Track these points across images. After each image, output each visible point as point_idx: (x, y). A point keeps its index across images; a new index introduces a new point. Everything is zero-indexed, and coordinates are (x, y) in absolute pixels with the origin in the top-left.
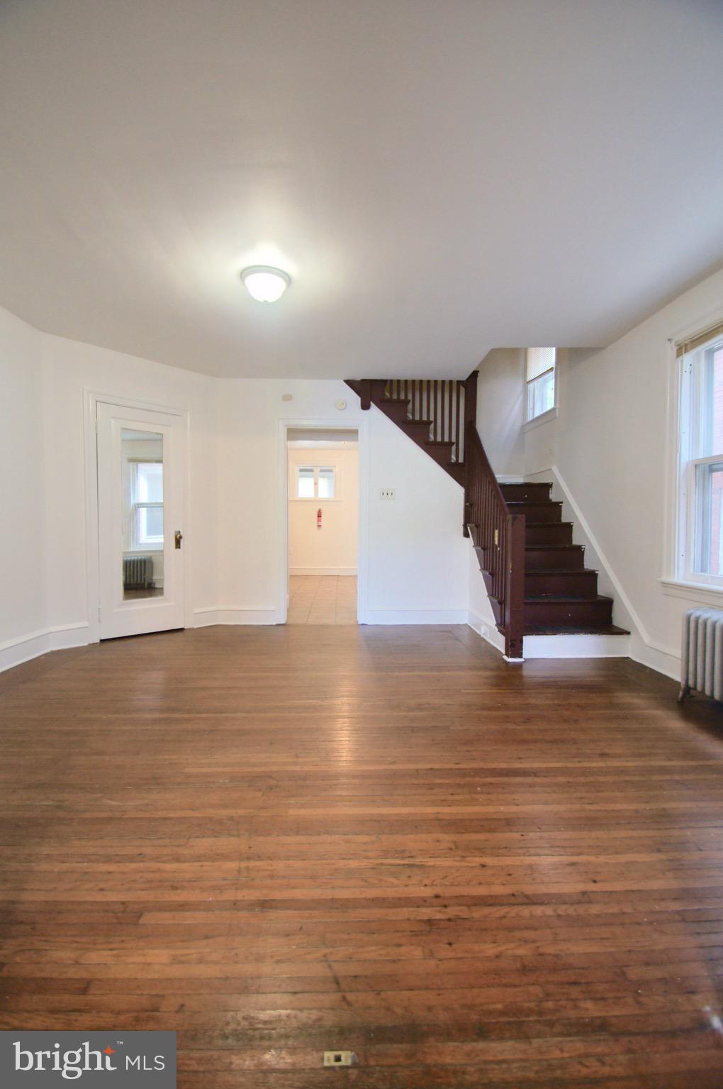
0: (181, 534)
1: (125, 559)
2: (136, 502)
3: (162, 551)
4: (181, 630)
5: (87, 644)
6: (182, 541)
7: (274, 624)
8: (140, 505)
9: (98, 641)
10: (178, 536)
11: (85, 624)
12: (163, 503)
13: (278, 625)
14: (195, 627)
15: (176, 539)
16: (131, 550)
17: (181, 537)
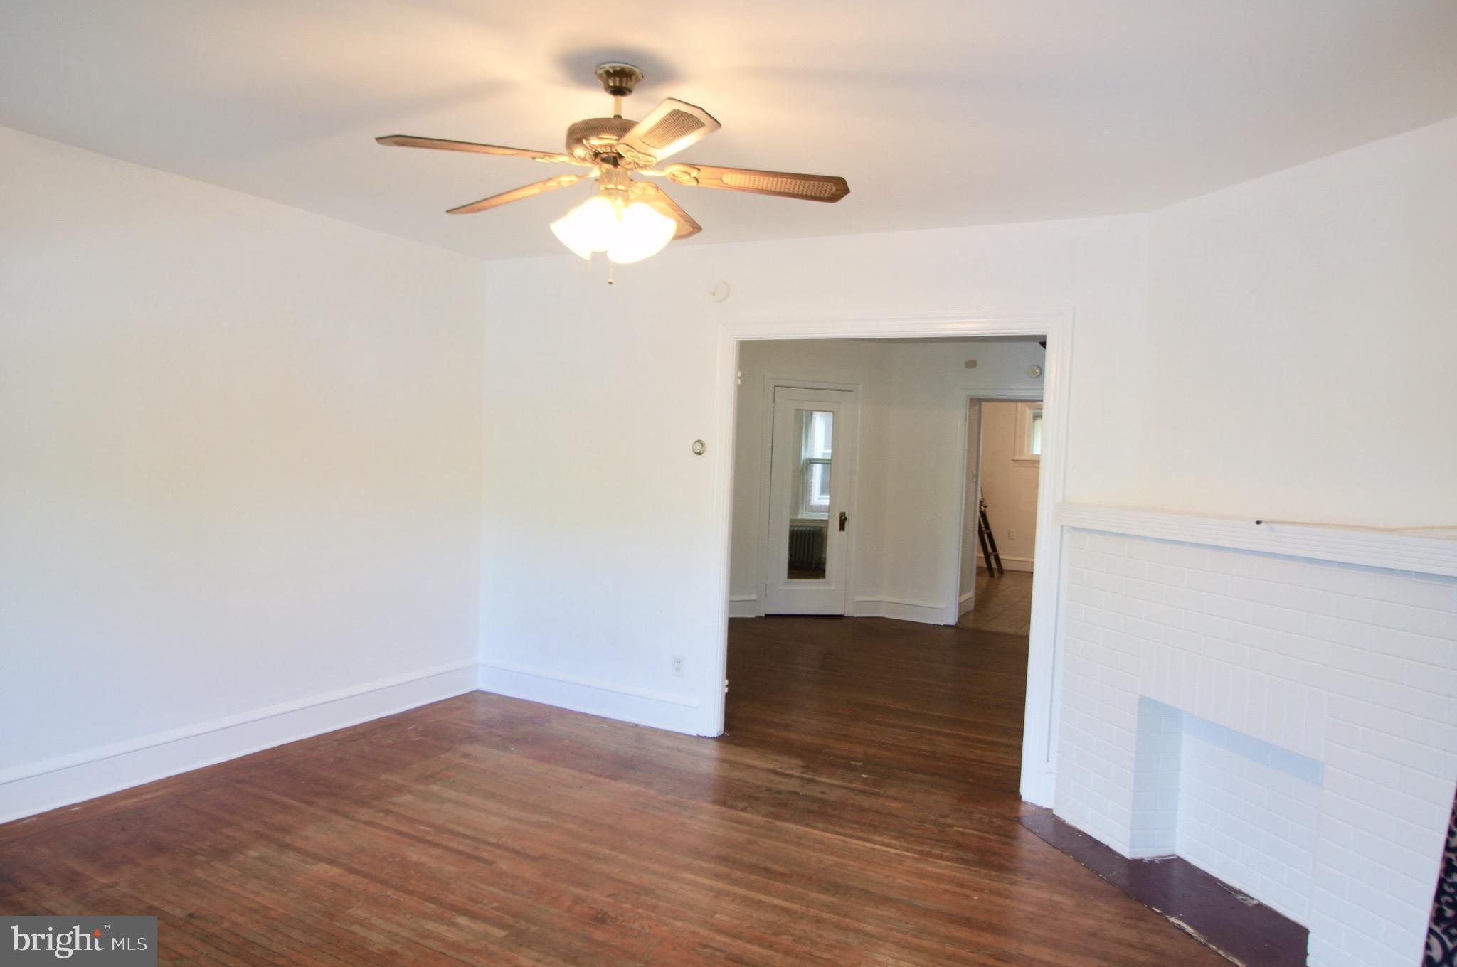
0: (847, 515)
1: (792, 528)
2: (808, 456)
3: (826, 522)
4: (841, 617)
5: (753, 616)
6: (846, 523)
7: (942, 624)
8: (811, 462)
9: (764, 616)
10: (843, 518)
11: (754, 597)
12: (830, 460)
13: (945, 626)
14: (856, 615)
15: (841, 520)
16: (800, 517)
17: (845, 519)
